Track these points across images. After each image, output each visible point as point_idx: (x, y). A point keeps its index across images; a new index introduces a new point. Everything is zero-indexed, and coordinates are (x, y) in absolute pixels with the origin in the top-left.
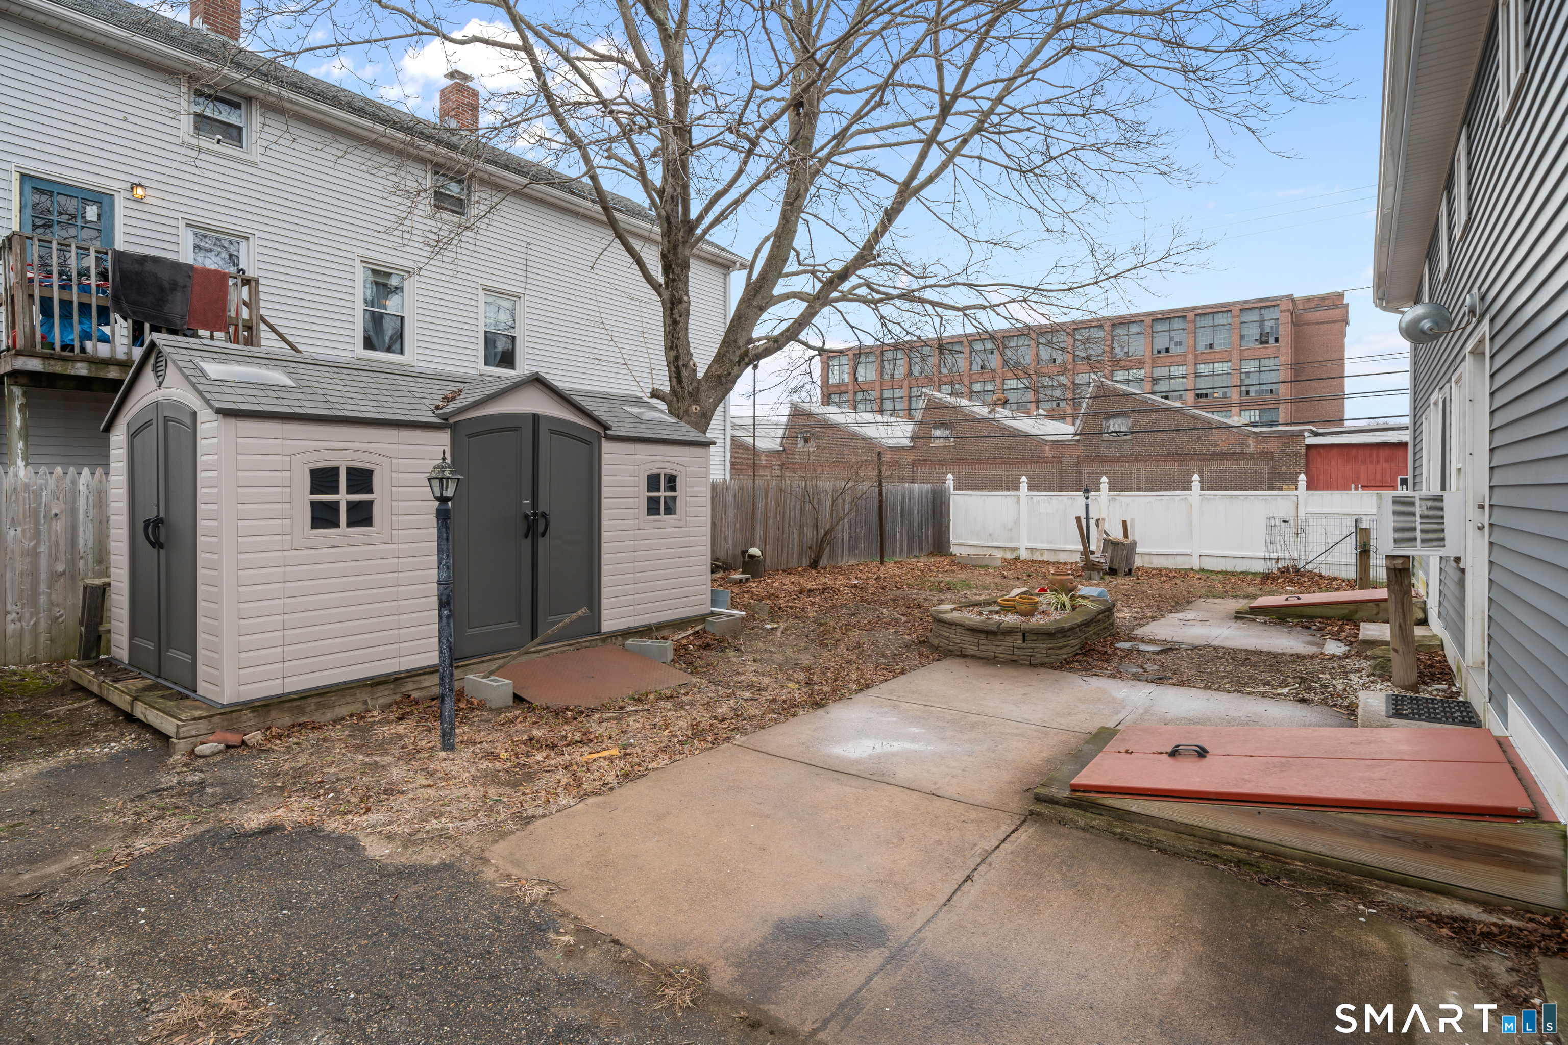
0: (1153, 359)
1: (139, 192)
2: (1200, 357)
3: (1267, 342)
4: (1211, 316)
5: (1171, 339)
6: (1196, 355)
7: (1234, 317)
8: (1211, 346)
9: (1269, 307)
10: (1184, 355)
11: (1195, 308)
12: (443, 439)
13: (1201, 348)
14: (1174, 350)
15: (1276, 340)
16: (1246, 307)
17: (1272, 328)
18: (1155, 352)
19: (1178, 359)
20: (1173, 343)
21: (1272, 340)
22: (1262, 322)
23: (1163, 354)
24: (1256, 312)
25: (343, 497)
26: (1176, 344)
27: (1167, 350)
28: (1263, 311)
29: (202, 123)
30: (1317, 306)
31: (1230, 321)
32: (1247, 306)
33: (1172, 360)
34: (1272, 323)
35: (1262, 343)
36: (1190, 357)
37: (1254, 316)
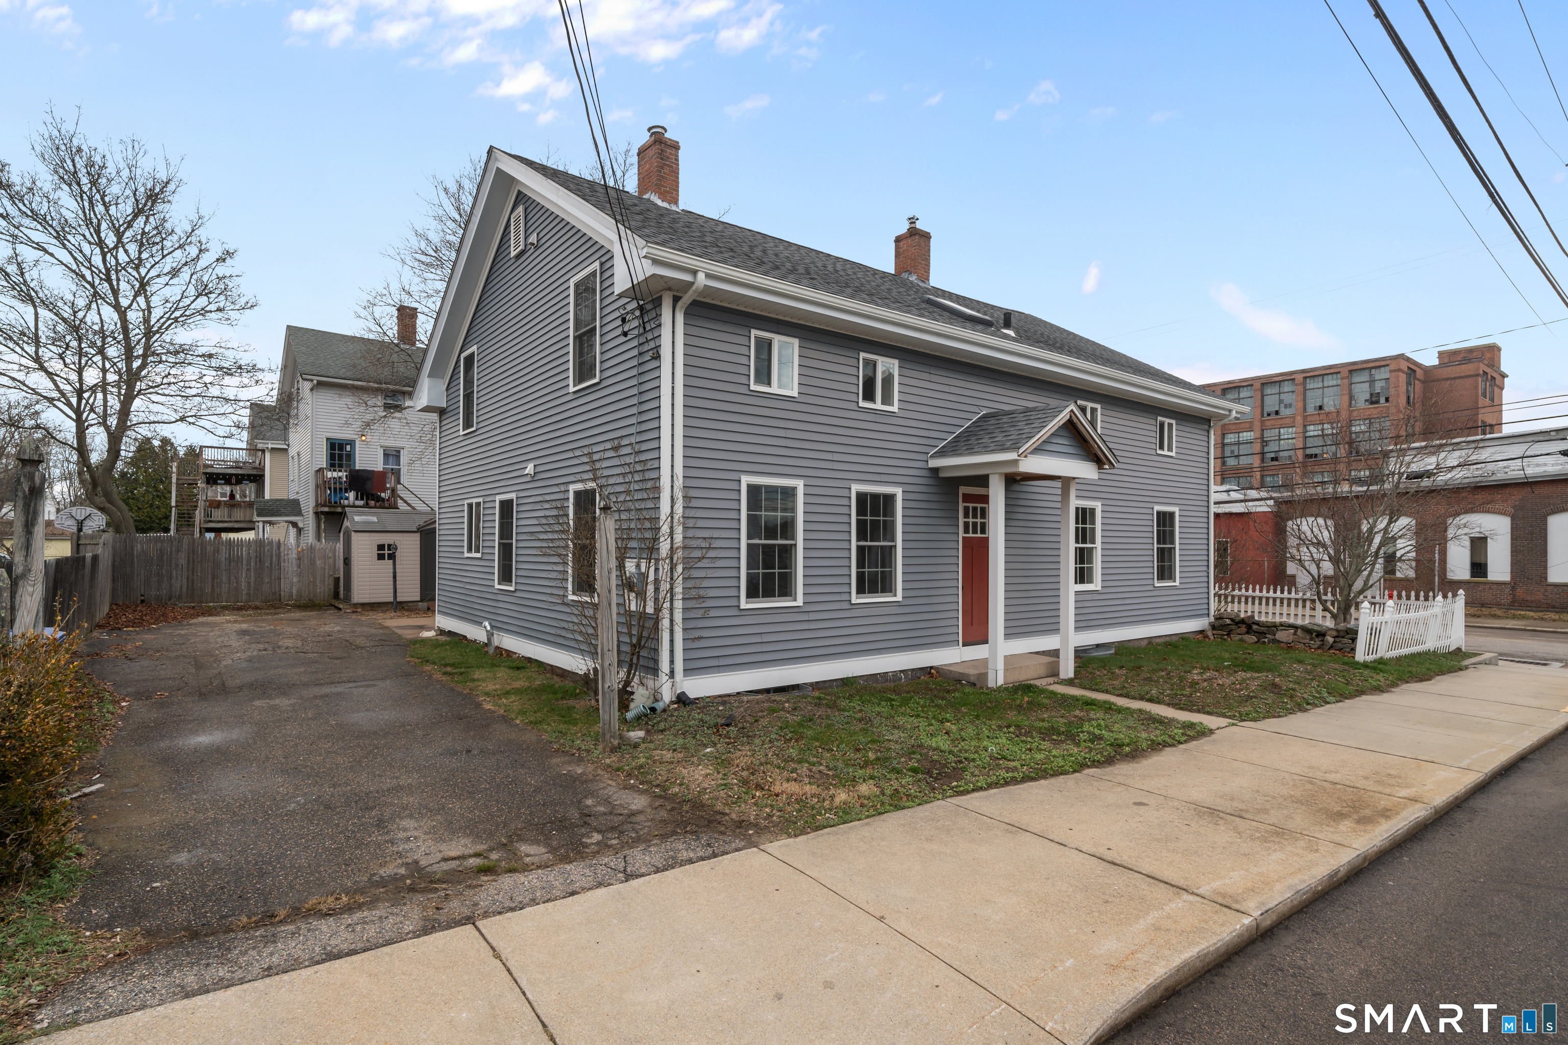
0: (1262, 422)
1: (364, 438)
2: (1309, 419)
3: (1377, 402)
4: (1320, 379)
5: (1281, 402)
6: (1305, 418)
7: (1342, 378)
8: (1321, 408)
9: (1379, 367)
10: (1293, 417)
11: (1303, 371)
12: (418, 535)
13: (1311, 409)
14: (1285, 412)
15: (1387, 400)
16: (1354, 369)
17: (1382, 388)
18: (1265, 415)
19: (1288, 421)
20: (1282, 405)
21: (1382, 400)
22: (1372, 382)
23: (1273, 416)
24: (1367, 372)
25: (386, 552)
26: (1286, 407)
27: (1277, 413)
28: (1373, 371)
29: (387, 407)
30: (1464, 359)
31: (1339, 382)
32: (1356, 367)
33: (1280, 422)
34: (1383, 383)
35: (1372, 403)
36: (1299, 419)
37: (1365, 377)
